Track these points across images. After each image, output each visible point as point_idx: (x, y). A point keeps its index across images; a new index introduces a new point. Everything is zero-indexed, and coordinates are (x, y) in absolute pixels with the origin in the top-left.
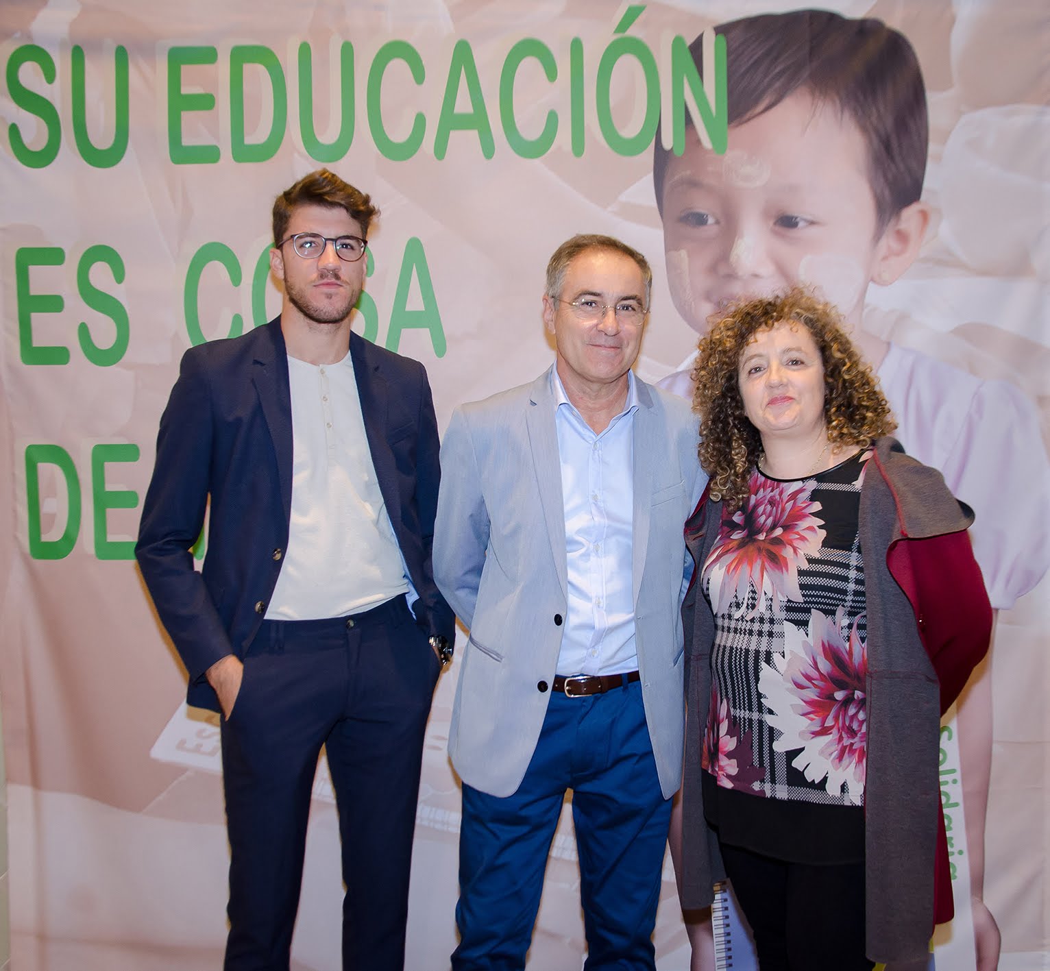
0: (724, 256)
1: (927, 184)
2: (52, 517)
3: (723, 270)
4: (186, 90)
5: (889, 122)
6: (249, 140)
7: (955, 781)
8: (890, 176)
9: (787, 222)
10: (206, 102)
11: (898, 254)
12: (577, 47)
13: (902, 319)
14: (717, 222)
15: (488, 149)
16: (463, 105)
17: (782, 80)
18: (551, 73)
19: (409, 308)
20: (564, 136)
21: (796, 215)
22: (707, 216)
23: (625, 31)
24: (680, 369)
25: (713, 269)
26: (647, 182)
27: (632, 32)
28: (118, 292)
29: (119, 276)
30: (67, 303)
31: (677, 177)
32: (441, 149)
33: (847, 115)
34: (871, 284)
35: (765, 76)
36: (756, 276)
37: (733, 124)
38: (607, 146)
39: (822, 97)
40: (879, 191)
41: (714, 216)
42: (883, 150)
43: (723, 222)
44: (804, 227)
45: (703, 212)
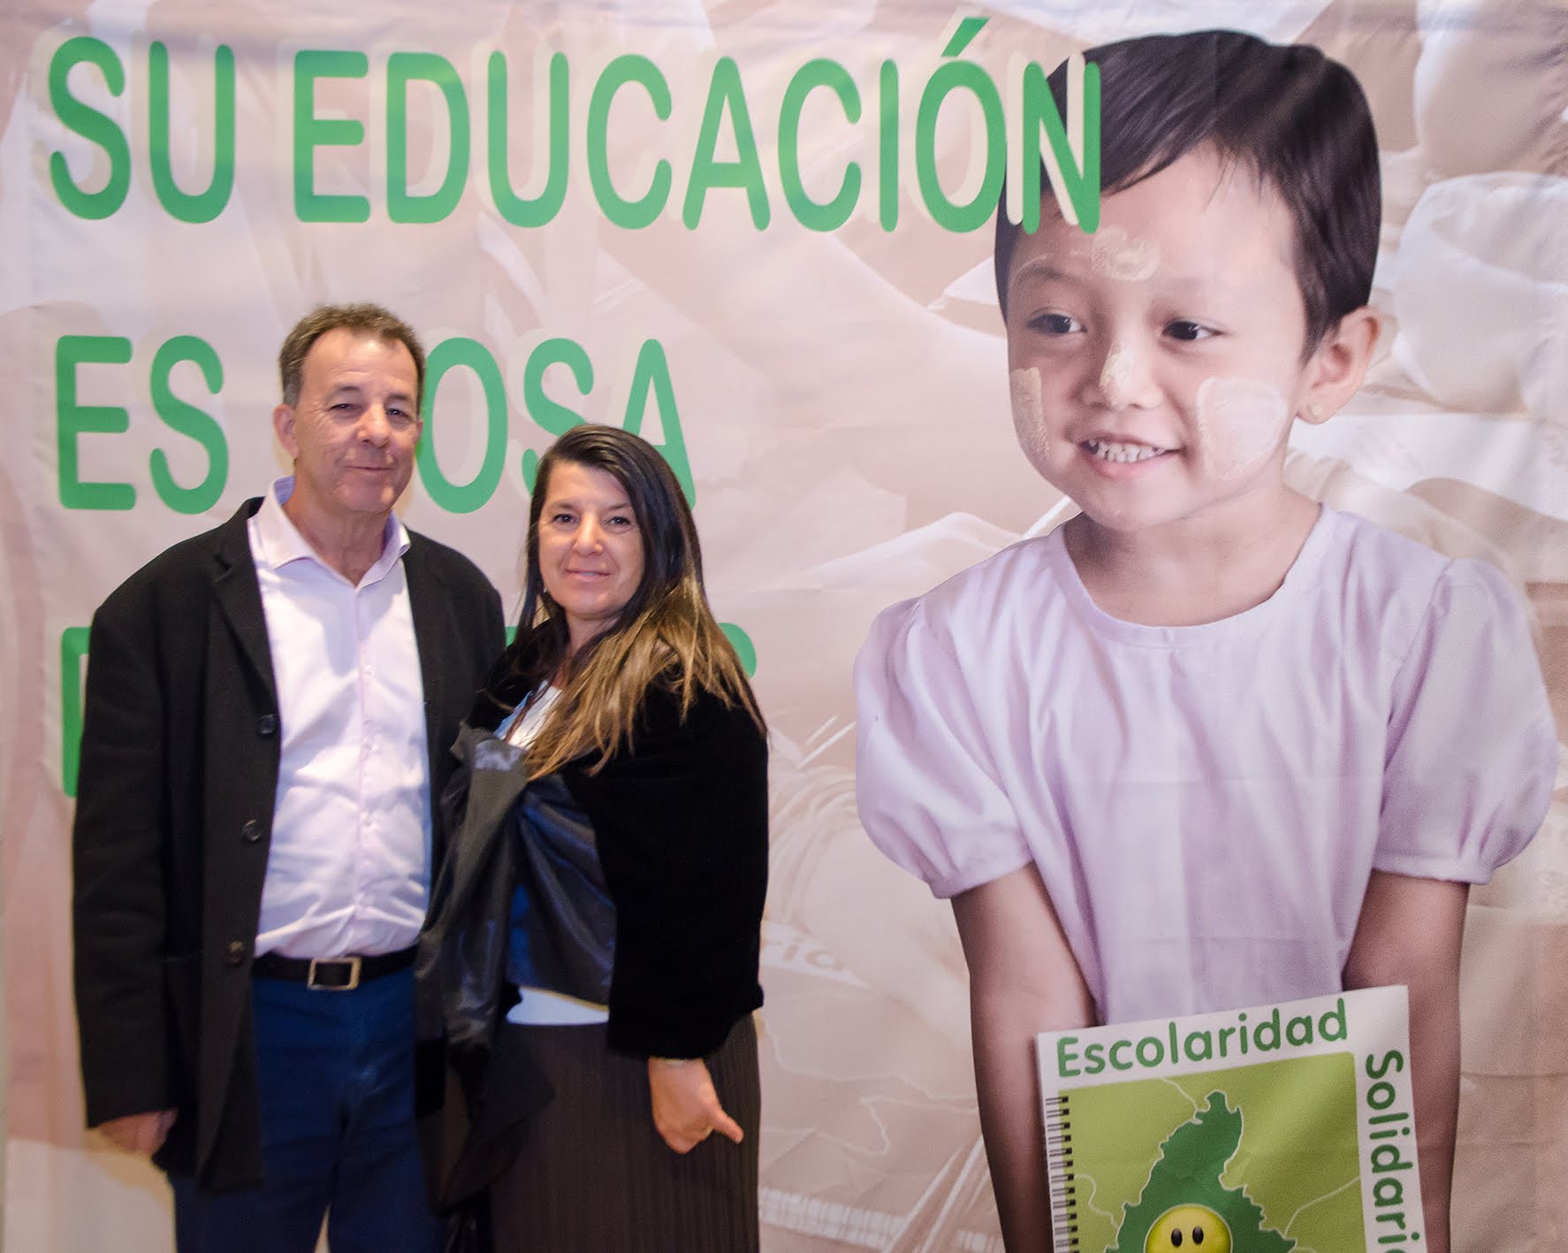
0: (1092, 378)
1: (1378, 281)
3: (1090, 397)
4: (320, 114)
5: (1326, 190)
6: (411, 191)
7: (1406, 1131)
8: (1326, 270)
9: (1180, 331)
10: (350, 132)
11: (1335, 380)
12: (889, 71)
13: (1339, 470)
14: (1083, 330)
15: (761, 215)
16: (726, 150)
17: (1178, 130)
18: (852, 108)
20: (869, 200)
21: (1193, 321)
22: (1069, 320)
23: (957, 54)
24: (1027, 536)
25: (1076, 395)
26: (986, 269)
27: (969, 54)
28: (212, 406)
29: (215, 383)
30: (135, 419)
31: (1027, 264)
32: (692, 214)
33: (1268, 179)
34: (1297, 422)
35: (1152, 126)
36: (1136, 406)
37: (1107, 192)
38: (929, 216)
39: (1233, 156)
40: (1310, 290)
41: (1079, 320)
42: (1317, 232)
43: (1091, 329)
44: (1204, 339)
45: (1064, 313)
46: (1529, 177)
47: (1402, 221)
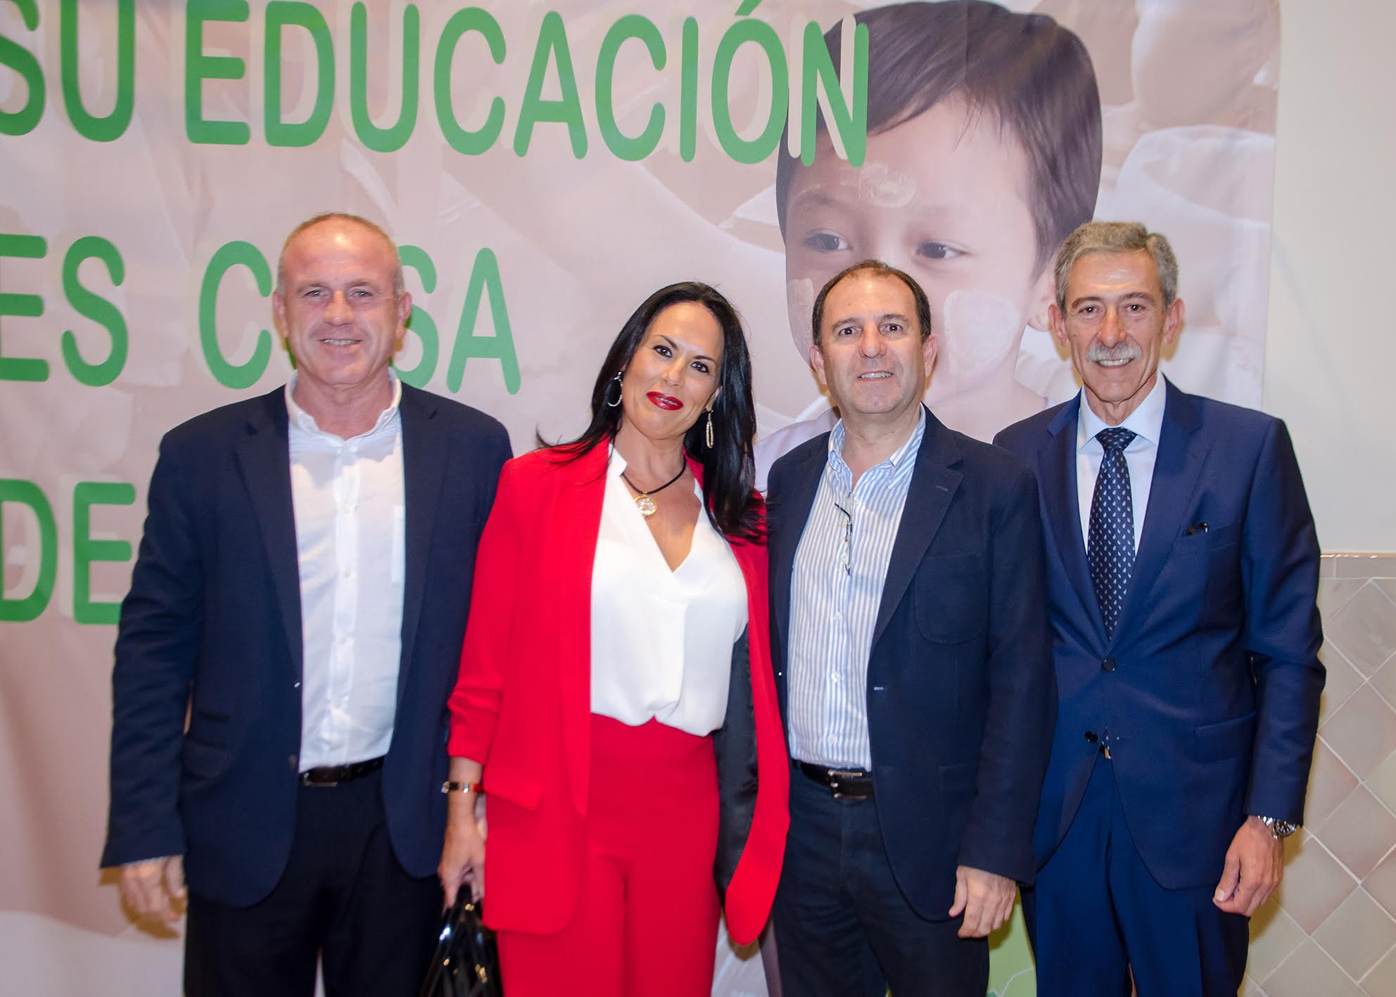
2: (19, 570)
4: (208, 51)
5: (1057, 139)
6: (287, 119)
8: (1055, 202)
9: (931, 251)
10: (233, 68)
12: (690, 28)
13: (1062, 371)
14: (850, 248)
15: (580, 148)
16: (551, 91)
17: (933, 82)
18: (659, 60)
19: (478, 332)
20: (671, 137)
21: (942, 243)
22: (838, 240)
23: (748, 14)
24: (800, 419)
26: (769, 194)
27: (757, 14)
28: (115, 296)
29: (117, 275)
30: (49, 305)
31: (804, 191)
32: (522, 144)
33: (1007, 125)
34: (1028, 328)
35: (913, 75)
37: (873, 132)
38: (722, 150)
39: (979, 106)
40: (1041, 220)
41: (847, 240)
42: (1048, 170)
43: (856, 248)
44: (951, 258)
45: (833, 234)
46: (1225, 130)
47: (1120, 165)
